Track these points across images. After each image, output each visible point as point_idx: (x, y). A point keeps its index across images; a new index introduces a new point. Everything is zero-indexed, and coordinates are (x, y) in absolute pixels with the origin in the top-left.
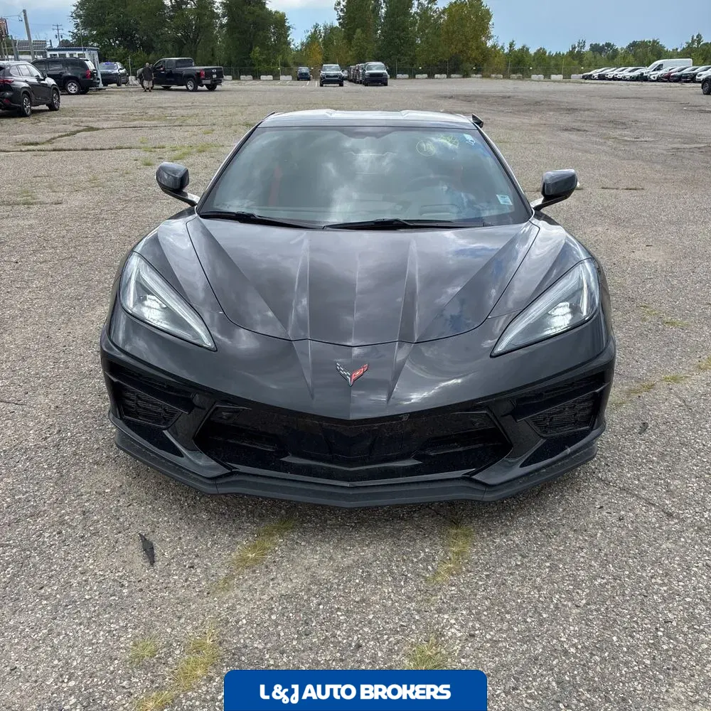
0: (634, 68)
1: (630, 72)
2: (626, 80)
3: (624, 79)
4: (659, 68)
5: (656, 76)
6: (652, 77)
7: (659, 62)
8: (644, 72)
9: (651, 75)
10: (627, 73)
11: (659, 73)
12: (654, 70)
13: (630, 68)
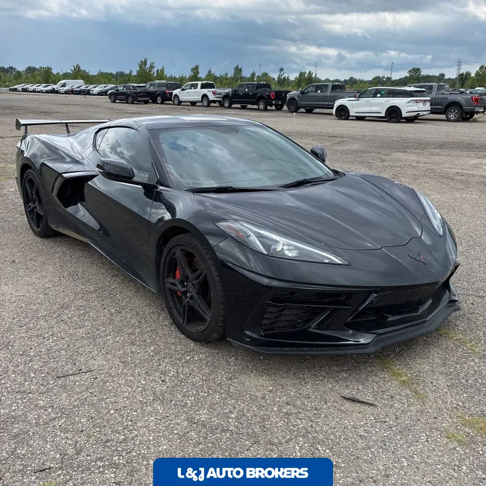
0: (46, 85)
1: (44, 87)
2: (43, 93)
3: (41, 92)
4: (64, 85)
5: (64, 90)
6: (61, 91)
7: (63, 82)
8: (54, 87)
9: (60, 90)
10: (42, 87)
11: (66, 88)
12: (61, 87)
13: (44, 85)
